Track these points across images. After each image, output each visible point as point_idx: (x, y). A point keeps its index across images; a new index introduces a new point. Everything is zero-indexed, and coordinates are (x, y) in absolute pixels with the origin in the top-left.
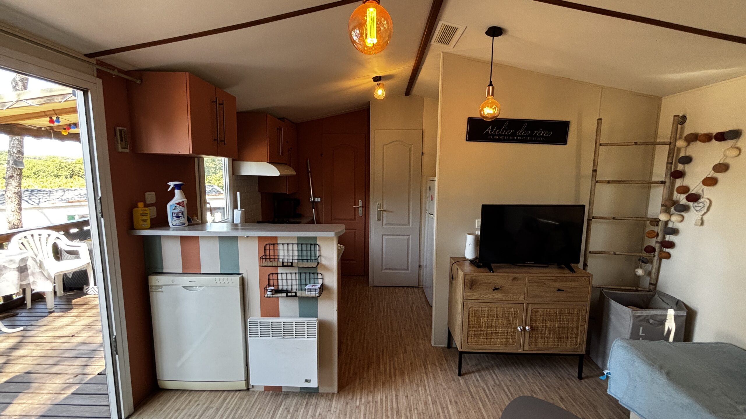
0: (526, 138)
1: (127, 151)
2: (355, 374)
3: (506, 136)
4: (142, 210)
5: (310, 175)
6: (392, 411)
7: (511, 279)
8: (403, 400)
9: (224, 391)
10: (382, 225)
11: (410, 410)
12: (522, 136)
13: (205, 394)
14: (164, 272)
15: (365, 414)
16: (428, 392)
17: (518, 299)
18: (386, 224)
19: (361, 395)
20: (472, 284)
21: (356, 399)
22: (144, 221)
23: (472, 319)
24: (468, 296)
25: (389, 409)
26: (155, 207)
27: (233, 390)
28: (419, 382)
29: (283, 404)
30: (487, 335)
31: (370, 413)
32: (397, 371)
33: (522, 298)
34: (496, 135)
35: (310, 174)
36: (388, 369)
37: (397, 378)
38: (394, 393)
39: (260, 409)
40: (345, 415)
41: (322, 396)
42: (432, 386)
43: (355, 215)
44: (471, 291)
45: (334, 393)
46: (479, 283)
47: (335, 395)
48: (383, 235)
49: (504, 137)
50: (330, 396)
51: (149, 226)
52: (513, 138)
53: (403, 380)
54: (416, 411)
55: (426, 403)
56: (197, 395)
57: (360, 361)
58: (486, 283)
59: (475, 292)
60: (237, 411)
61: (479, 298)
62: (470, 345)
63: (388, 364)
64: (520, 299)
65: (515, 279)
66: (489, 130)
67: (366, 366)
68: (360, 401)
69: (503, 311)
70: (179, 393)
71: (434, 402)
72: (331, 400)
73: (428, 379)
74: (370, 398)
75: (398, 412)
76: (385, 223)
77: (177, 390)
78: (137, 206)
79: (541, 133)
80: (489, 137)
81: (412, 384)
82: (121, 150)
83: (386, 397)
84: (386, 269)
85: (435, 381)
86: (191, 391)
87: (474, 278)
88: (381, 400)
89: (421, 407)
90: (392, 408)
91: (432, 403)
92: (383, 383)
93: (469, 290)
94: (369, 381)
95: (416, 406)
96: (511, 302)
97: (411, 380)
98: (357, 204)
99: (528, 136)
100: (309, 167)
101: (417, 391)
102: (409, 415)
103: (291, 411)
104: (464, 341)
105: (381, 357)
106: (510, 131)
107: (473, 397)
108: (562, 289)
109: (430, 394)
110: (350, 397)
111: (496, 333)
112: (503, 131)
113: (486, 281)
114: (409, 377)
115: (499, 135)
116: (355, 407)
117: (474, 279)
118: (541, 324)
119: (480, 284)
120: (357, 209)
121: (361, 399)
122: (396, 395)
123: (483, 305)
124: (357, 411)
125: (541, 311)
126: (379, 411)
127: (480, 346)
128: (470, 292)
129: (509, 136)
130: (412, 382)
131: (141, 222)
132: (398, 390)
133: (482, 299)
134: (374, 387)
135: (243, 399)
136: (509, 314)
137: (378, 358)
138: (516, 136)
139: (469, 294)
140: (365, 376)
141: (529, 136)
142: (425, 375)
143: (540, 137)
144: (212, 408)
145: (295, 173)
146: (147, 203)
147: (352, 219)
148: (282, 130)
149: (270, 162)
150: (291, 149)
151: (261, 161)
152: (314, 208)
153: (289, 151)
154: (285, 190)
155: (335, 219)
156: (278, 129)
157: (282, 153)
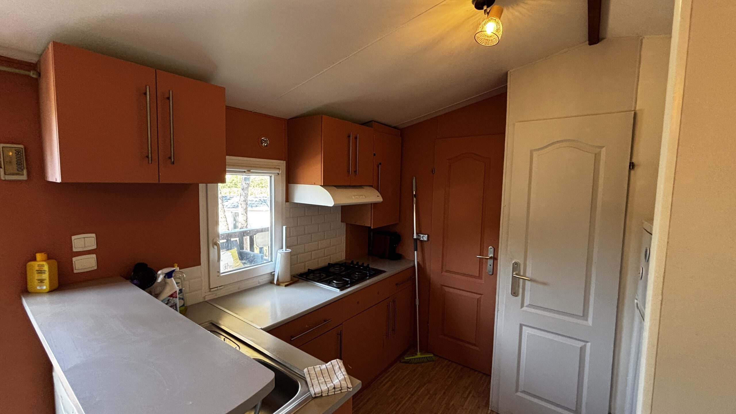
4: (39, 265)
5: (415, 202)
10: (522, 306)
18: (530, 306)
22: (41, 281)
26: (94, 256)
35: (415, 199)
43: (480, 271)
48: (521, 326)
51: (49, 288)
76: (527, 302)
84: (524, 392)
98: (485, 252)
100: (414, 189)
120: (484, 260)
131: (37, 283)
145: (380, 199)
146: (74, 250)
147: (475, 277)
148: (356, 138)
149: (325, 185)
150: (380, 164)
151: (315, 184)
152: (417, 250)
153: (378, 167)
154: (369, 222)
155: (447, 271)
156: (349, 136)
157: (355, 171)
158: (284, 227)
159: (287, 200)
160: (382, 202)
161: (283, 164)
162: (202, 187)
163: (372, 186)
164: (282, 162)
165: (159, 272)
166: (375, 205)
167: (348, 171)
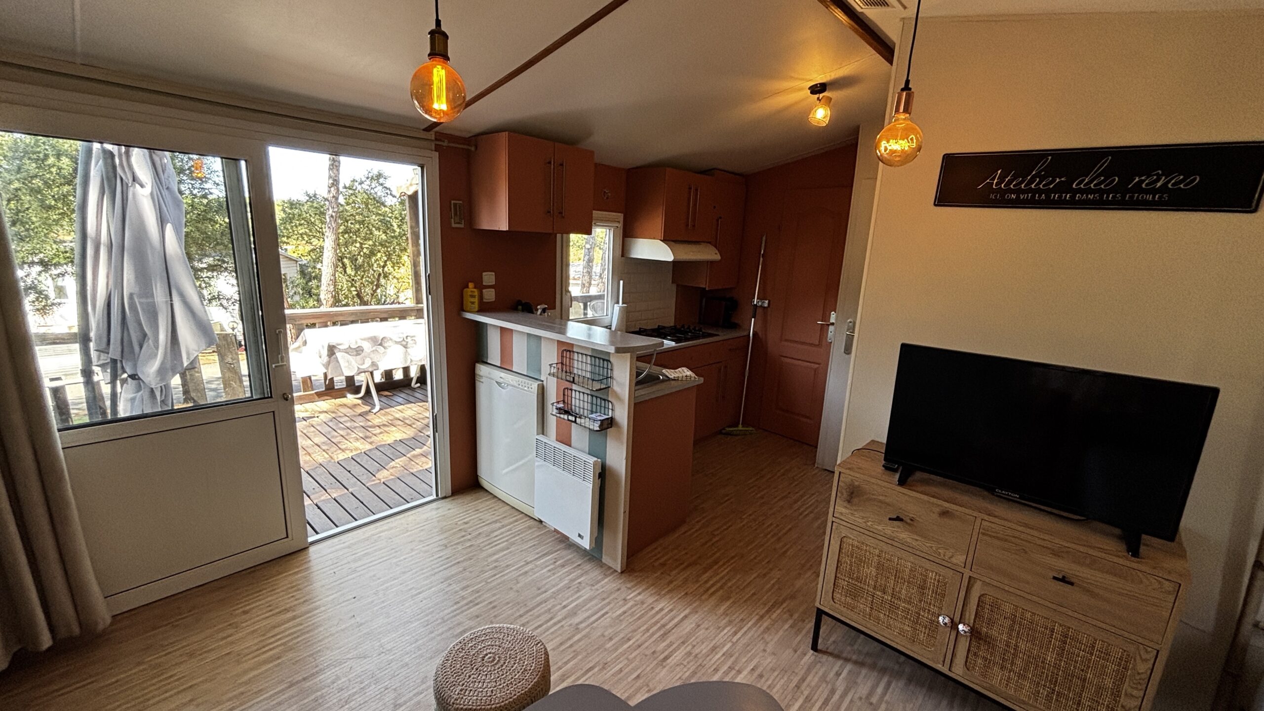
0: (1101, 196)
1: (462, 226)
2: (663, 565)
3: (1040, 191)
4: (472, 292)
6: (659, 629)
7: (938, 510)
8: (689, 625)
9: (523, 513)
11: (683, 643)
12: (1089, 191)
13: (507, 508)
14: (489, 362)
15: (625, 612)
16: (735, 639)
17: (950, 558)
19: (644, 591)
20: (852, 493)
21: (634, 591)
22: (473, 303)
23: (846, 559)
24: (841, 513)
25: (659, 625)
26: (493, 290)
27: (529, 516)
28: (737, 620)
29: (558, 552)
30: (872, 602)
31: (632, 615)
32: (721, 591)
33: (959, 559)
34: (1012, 191)
35: (761, 259)
36: (711, 582)
37: (714, 597)
38: (687, 611)
39: (534, 545)
40: (604, 599)
41: (601, 567)
42: (750, 635)
44: (848, 506)
45: (617, 571)
46: (865, 497)
47: (616, 574)
49: (1033, 196)
50: (611, 571)
51: (477, 309)
52: (1060, 197)
53: (717, 606)
54: (690, 647)
55: (714, 649)
56: (501, 505)
57: (686, 553)
58: (881, 501)
59: (855, 510)
60: (514, 537)
61: (863, 525)
62: (837, 606)
63: (718, 577)
64: (954, 560)
65: (945, 513)
66: (993, 179)
67: (686, 564)
68: (636, 596)
69: (911, 570)
70: (491, 496)
71: (728, 655)
72: (606, 576)
73: (755, 624)
74: (651, 600)
75: (665, 634)
77: (491, 494)
78: (467, 287)
79: (1158, 180)
80: (992, 196)
81: (724, 616)
82: (454, 225)
83: (671, 610)
85: (764, 632)
86: (500, 499)
87: (856, 483)
88: (662, 610)
89: (704, 648)
90: (664, 626)
91: (724, 654)
92: (686, 594)
93: (845, 504)
94: (671, 582)
95: (698, 643)
96: (931, 558)
97: (728, 612)
98: (827, 319)
99: (1108, 192)
100: (761, 248)
101: (720, 629)
102: (674, 646)
103: (557, 563)
104: (827, 592)
105: (721, 563)
106: (1053, 181)
107: (798, 687)
108: (1072, 580)
109: (734, 644)
110: (629, 585)
111: (893, 607)
112: (1032, 181)
113: (881, 498)
114: (730, 607)
115: (1018, 191)
116: (623, 597)
117: (859, 487)
118: (1005, 637)
119: (869, 500)
120: (825, 327)
121: (639, 594)
122: (686, 617)
123: (871, 541)
124: (620, 603)
125: (1008, 609)
126: (644, 619)
127: (855, 617)
128: (846, 507)
129: (1048, 192)
130: (727, 615)
131: (470, 304)
132: (697, 612)
133: (867, 528)
134: (670, 591)
135: (530, 528)
136: (925, 581)
137: (716, 562)
138: (1070, 190)
139: (844, 510)
140: (674, 572)
141: (1114, 190)
142: (757, 617)
143: (1154, 191)
144: (501, 522)
145: (718, 257)
146: (484, 284)
147: (815, 346)
148: (697, 190)
149: (664, 240)
150: (721, 218)
151: (654, 238)
152: (755, 318)
153: (718, 220)
154: (704, 283)
155: (786, 340)
156: (690, 188)
157: (694, 226)
158: (621, 282)
159: (622, 256)
160: (720, 261)
161: (620, 216)
162: (559, 236)
163: (710, 243)
164: (620, 214)
165: (539, 307)
166: (712, 263)
167: (687, 225)
